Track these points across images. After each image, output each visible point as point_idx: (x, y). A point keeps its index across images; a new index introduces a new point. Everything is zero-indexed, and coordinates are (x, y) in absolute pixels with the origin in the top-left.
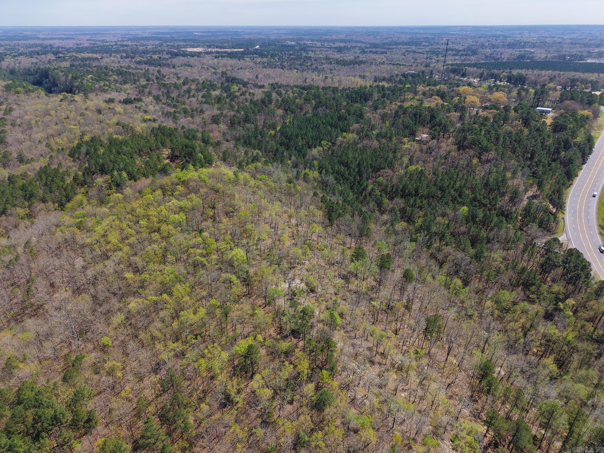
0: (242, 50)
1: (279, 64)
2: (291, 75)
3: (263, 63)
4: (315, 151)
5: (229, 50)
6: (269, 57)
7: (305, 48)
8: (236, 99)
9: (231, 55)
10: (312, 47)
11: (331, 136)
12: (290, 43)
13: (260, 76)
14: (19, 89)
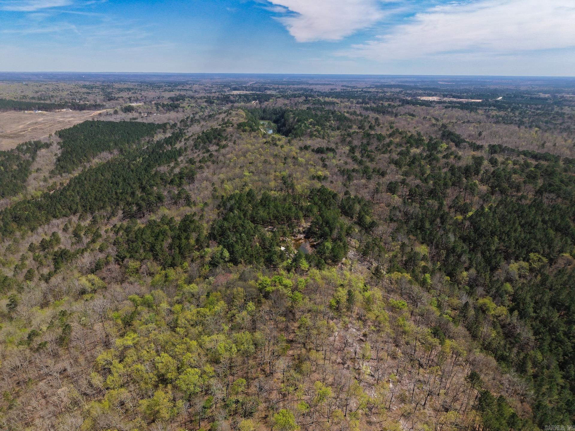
0: (480, 101)
1: (517, 119)
2: (527, 135)
3: (498, 117)
4: (514, 267)
5: (464, 100)
6: (509, 110)
7: (560, 103)
8: (434, 162)
9: (463, 107)
10: (570, 101)
11: (549, 247)
12: (542, 95)
13: (484, 134)
14: (247, 128)
